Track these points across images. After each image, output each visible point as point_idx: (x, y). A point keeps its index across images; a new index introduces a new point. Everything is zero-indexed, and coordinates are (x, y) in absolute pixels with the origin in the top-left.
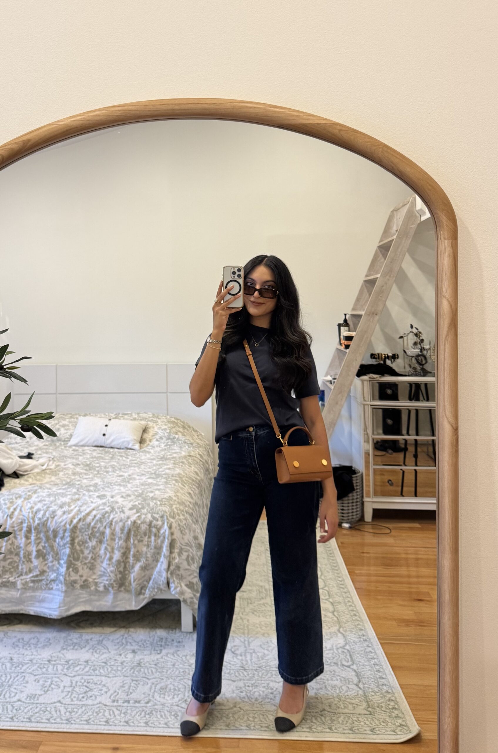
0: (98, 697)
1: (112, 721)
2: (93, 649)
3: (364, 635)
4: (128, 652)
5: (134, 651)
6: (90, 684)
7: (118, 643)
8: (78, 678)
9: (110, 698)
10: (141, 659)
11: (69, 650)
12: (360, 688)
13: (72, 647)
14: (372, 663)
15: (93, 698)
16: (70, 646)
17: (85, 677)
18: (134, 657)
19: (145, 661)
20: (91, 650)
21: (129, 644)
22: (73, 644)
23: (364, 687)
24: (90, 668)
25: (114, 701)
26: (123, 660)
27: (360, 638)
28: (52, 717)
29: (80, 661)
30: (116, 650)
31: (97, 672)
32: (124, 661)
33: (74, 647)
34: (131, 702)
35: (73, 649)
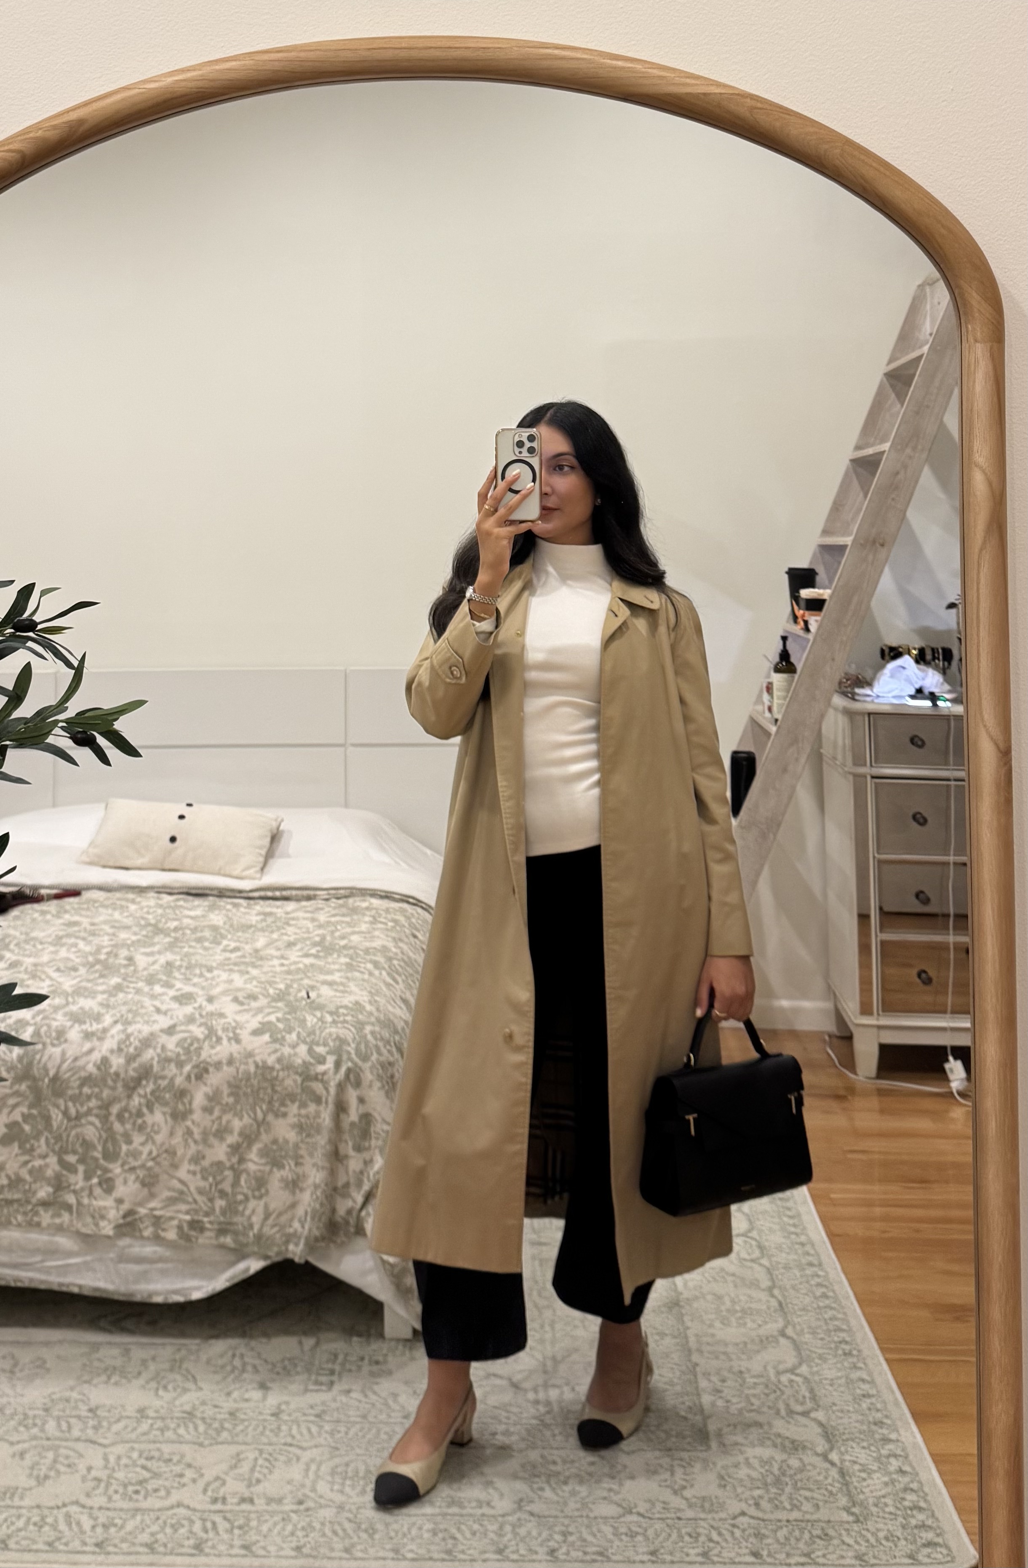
0: (173, 1491)
1: (210, 1544)
2: (158, 1383)
3: (846, 1343)
4: (250, 1387)
5: (263, 1386)
6: (154, 1461)
7: (223, 1367)
8: (120, 1449)
9: (205, 1491)
10: (280, 1404)
11: (96, 1386)
12: (833, 1464)
13: (104, 1378)
14: (864, 1406)
15: (162, 1493)
16: (99, 1375)
17: (143, 1446)
18: (264, 1398)
19: (293, 1406)
20: (153, 1385)
21: (249, 1368)
22: (106, 1369)
23: (842, 1461)
24: (152, 1425)
25: (215, 1501)
26: (236, 1405)
27: (837, 1348)
28: (59, 1539)
29: (125, 1410)
30: (218, 1383)
31: (169, 1434)
32: (237, 1410)
33: (109, 1378)
34: (256, 1501)
35: (106, 1383)
